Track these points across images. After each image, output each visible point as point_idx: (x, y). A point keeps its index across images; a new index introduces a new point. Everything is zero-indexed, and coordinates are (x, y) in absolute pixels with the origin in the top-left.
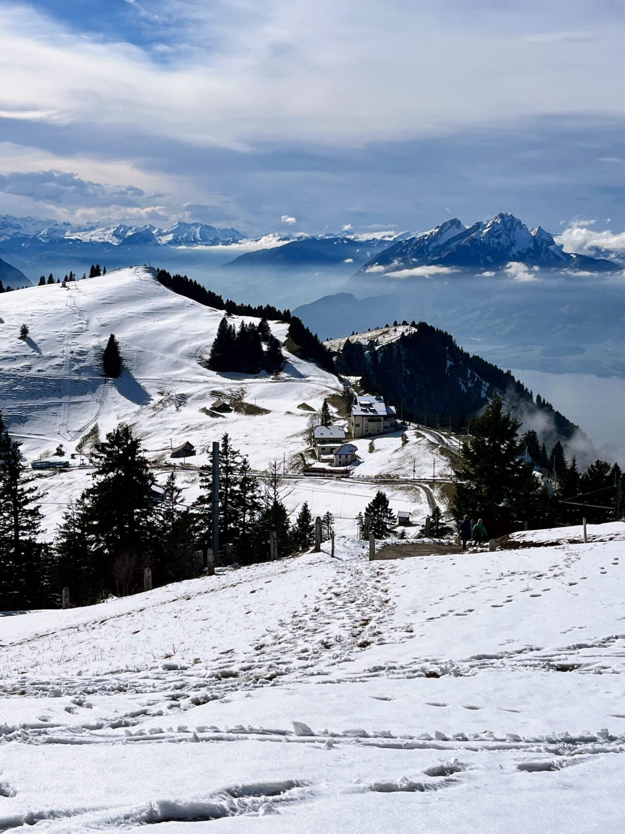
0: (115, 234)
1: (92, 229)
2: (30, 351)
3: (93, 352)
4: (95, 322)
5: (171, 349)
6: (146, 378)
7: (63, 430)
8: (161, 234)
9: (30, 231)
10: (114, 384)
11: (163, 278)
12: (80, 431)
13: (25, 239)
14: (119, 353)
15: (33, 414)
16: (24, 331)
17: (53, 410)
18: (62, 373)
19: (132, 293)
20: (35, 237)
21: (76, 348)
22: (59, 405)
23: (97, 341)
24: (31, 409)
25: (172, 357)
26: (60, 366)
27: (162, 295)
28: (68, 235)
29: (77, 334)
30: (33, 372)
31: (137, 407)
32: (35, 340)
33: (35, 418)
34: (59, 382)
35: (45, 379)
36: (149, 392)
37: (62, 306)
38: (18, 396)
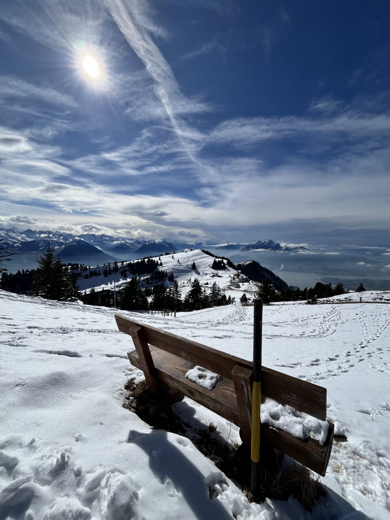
0: (195, 243)
1: (191, 242)
2: (179, 264)
3: (190, 265)
4: (191, 259)
5: (205, 264)
6: (200, 270)
7: (185, 279)
8: (203, 243)
9: (180, 243)
10: (194, 271)
11: (204, 251)
12: (188, 279)
13: (179, 244)
14: (195, 265)
15: (179, 276)
16: (178, 261)
17: (183, 275)
18: (185, 269)
19: (198, 254)
20: (181, 244)
21: (187, 264)
22: (184, 274)
23: (191, 263)
24: (179, 275)
25: (205, 266)
26: (184, 267)
27: (203, 254)
28: (187, 243)
29: (188, 261)
30: (179, 268)
31: (198, 275)
32: (180, 262)
33: (179, 277)
34: (184, 270)
35: (182, 270)
36: (200, 273)
37: (185, 256)
38: (177, 272)
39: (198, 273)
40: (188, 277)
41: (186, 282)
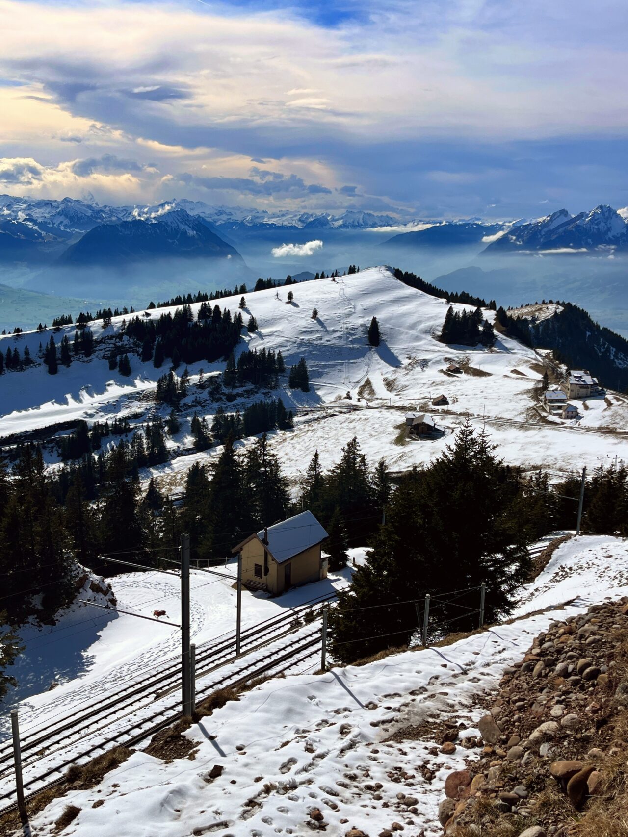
0: (300, 220)
1: (283, 215)
2: (319, 328)
3: (361, 328)
4: (359, 308)
5: (412, 327)
6: (397, 348)
7: (347, 381)
8: (333, 220)
9: (238, 217)
10: (376, 351)
11: (398, 274)
12: (357, 382)
13: (235, 223)
14: (378, 329)
15: (326, 370)
16: (315, 313)
17: (339, 367)
18: (341, 343)
19: (380, 286)
20: (242, 222)
21: (349, 326)
22: (342, 364)
23: (361, 321)
24: (325, 367)
25: (413, 332)
26: (340, 338)
27: (400, 287)
28: (266, 220)
29: (349, 315)
30: (323, 342)
31: (394, 369)
32: (322, 319)
33: (327, 373)
34: (341, 349)
35: (331, 347)
36: (400, 358)
37: (336, 295)
38: (316, 358)
39: (394, 362)
40: (359, 375)
41: (354, 393)
